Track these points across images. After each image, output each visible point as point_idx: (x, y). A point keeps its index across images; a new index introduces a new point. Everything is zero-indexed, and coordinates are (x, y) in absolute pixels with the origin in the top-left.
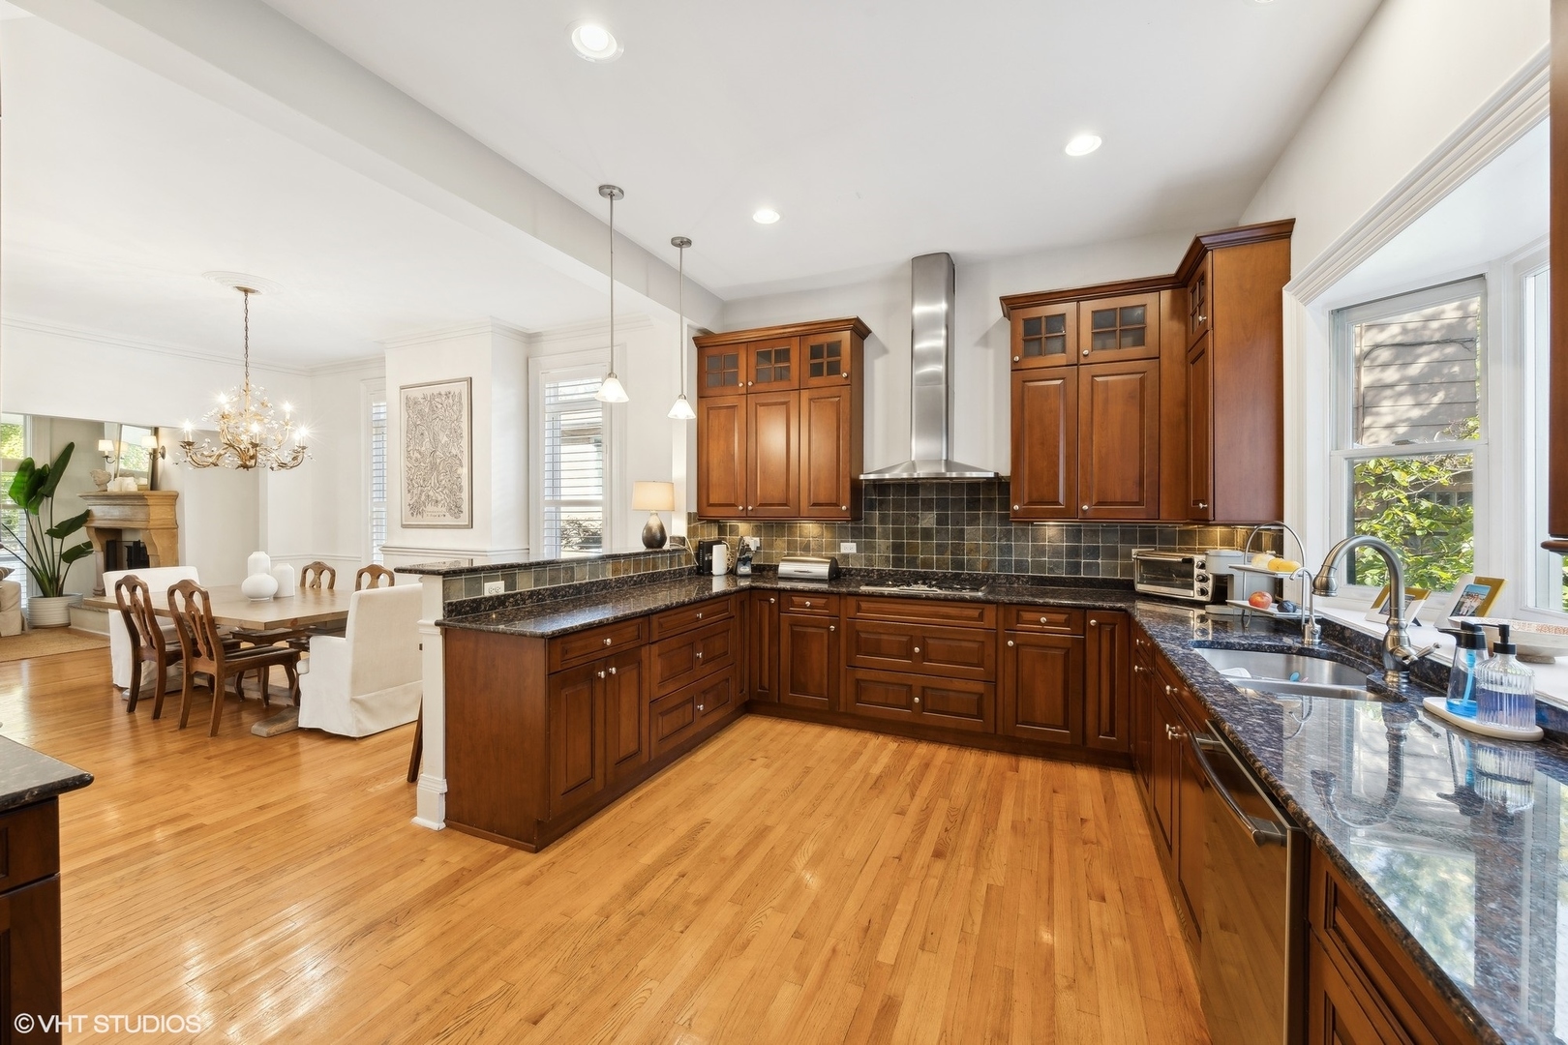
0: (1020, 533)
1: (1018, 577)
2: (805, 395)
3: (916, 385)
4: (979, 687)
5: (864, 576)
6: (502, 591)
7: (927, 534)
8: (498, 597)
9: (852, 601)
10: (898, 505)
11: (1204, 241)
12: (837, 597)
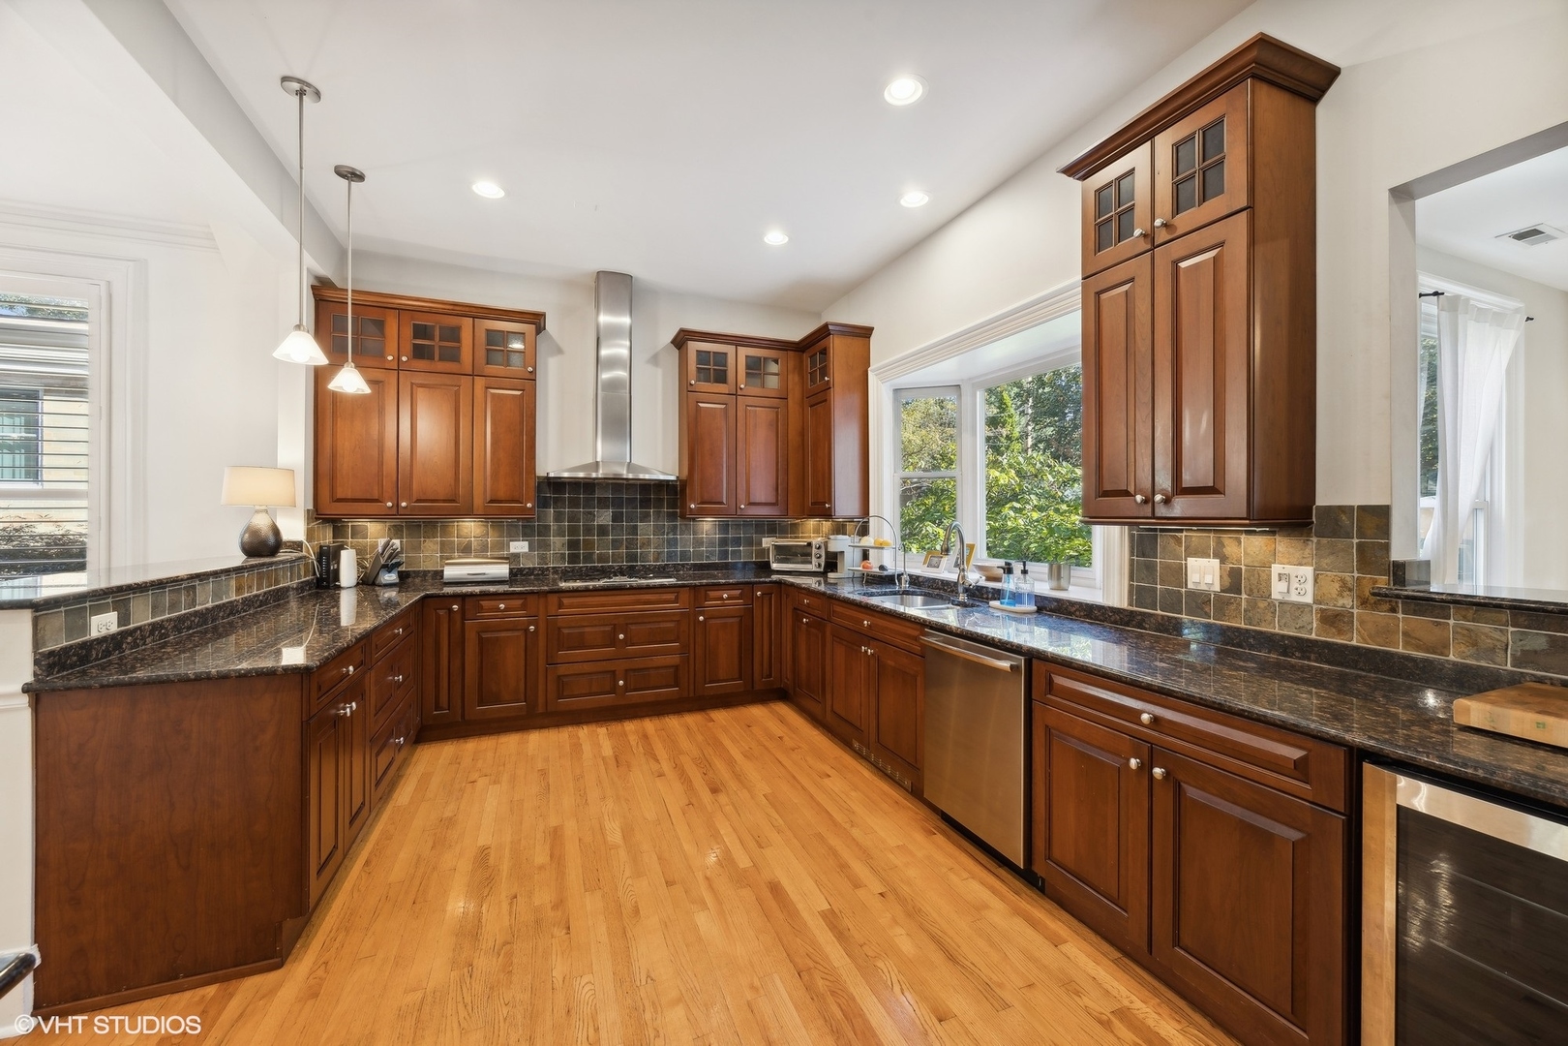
0: (683, 527)
1: (683, 565)
2: (480, 382)
3: (603, 390)
4: (674, 660)
5: (538, 575)
6: (114, 628)
7: (603, 531)
8: (113, 637)
9: (553, 599)
10: (574, 503)
11: (830, 327)
12: (536, 596)
